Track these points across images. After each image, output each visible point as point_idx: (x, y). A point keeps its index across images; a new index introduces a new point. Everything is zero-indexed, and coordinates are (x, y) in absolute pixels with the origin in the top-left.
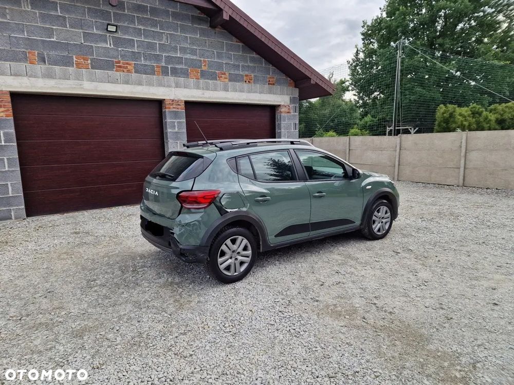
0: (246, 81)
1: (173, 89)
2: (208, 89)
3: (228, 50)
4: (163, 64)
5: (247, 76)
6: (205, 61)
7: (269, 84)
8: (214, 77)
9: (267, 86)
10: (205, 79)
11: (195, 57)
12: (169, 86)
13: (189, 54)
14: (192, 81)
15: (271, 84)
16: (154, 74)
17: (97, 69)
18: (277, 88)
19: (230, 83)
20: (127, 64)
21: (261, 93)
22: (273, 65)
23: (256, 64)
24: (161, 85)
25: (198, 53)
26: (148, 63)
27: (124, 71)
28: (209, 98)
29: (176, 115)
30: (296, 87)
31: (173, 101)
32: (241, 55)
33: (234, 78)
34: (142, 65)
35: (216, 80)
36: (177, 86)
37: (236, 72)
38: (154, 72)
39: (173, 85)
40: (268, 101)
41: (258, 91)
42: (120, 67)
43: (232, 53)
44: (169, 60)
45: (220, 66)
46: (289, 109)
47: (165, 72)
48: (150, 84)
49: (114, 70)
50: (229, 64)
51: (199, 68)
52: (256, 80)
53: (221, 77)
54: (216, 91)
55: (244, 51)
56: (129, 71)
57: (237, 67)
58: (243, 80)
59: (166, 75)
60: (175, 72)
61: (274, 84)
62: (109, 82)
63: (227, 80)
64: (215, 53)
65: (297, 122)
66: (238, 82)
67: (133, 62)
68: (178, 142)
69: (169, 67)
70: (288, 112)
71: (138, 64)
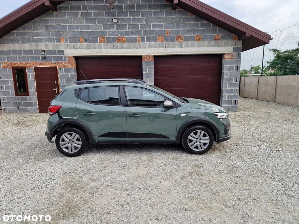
0: (196, 40)
1: (147, 49)
2: (169, 47)
3: (183, 22)
4: (142, 36)
5: (197, 36)
6: (167, 31)
7: (215, 40)
8: (173, 39)
9: (213, 42)
10: (167, 41)
11: (161, 29)
12: (145, 48)
13: (158, 27)
14: (158, 44)
15: (217, 40)
16: (137, 42)
17: (108, 42)
18: (222, 42)
19: (184, 42)
20: (123, 38)
21: (207, 46)
23: (205, 27)
24: (140, 47)
25: (163, 26)
26: (134, 36)
27: (121, 42)
28: (170, 53)
29: (148, 64)
30: (239, 39)
31: (147, 56)
32: (193, 23)
33: (187, 39)
34: (130, 38)
35: (175, 41)
36: (150, 47)
37: (190, 35)
38: (137, 40)
39: (148, 47)
41: (206, 45)
42: (119, 40)
43: (187, 23)
44: (146, 33)
45: (178, 32)
46: (232, 56)
47: (143, 40)
48: (134, 47)
49: (117, 42)
50: (184, 30)
51: (164, 35)
52: (205, 38)
53: (178, 39)
54: (174, 48)
55: (196, 20)
56: (124, 42)
57: (190, 31)
58: (194, 40)
59: (143, 42)
60: (149, 39)
61: (219, 40)
62: (114, 48)
63: (182, 41)
64: (175, 25)
65: (239, 65)
66: (190, 41)
67: (126, 37)
68: (149, 79)
69: (145, 37)
70: (231, 58)
71: (128, 37)
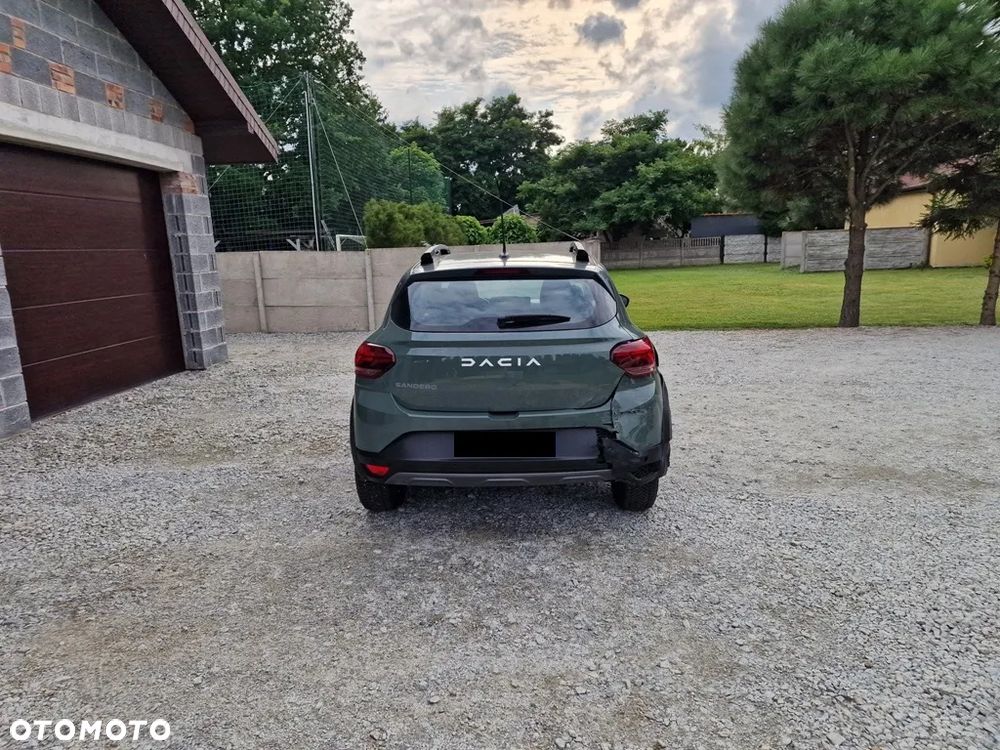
2: (33, 107)
3: (65, 7)
5: (110, 87)
6: (18, 25)
7: (154, 117)
8: (45, 77)
9: (150, 123)
10: (24, 76)
15: (157, 119)
18: (167, 129)
19: (80, 101)
21: (142, 137)
22: (157, 73)
23: (125, 60)
28: (40, 132)
30: (196, 133)
32: (92, 29)
33: (87, 88)
35: (50, 84)
37: (89, 72)
40: (157, 159)
41: (137, 132)
43: (76, 19)
45: (52, 46)
46: (193, 184)
50: (72, 46)
51: (7, 41)
52: (130, 106)
53: (59, 78)
54: (52, 114)
55: (96, 19)
57: (88, 58)
58: (105, 98)
61: (161, 120)
63: (72, 90)
64: (39, 6)
65: (209, 216)
66: (97, 100)
70: (193, 191)
